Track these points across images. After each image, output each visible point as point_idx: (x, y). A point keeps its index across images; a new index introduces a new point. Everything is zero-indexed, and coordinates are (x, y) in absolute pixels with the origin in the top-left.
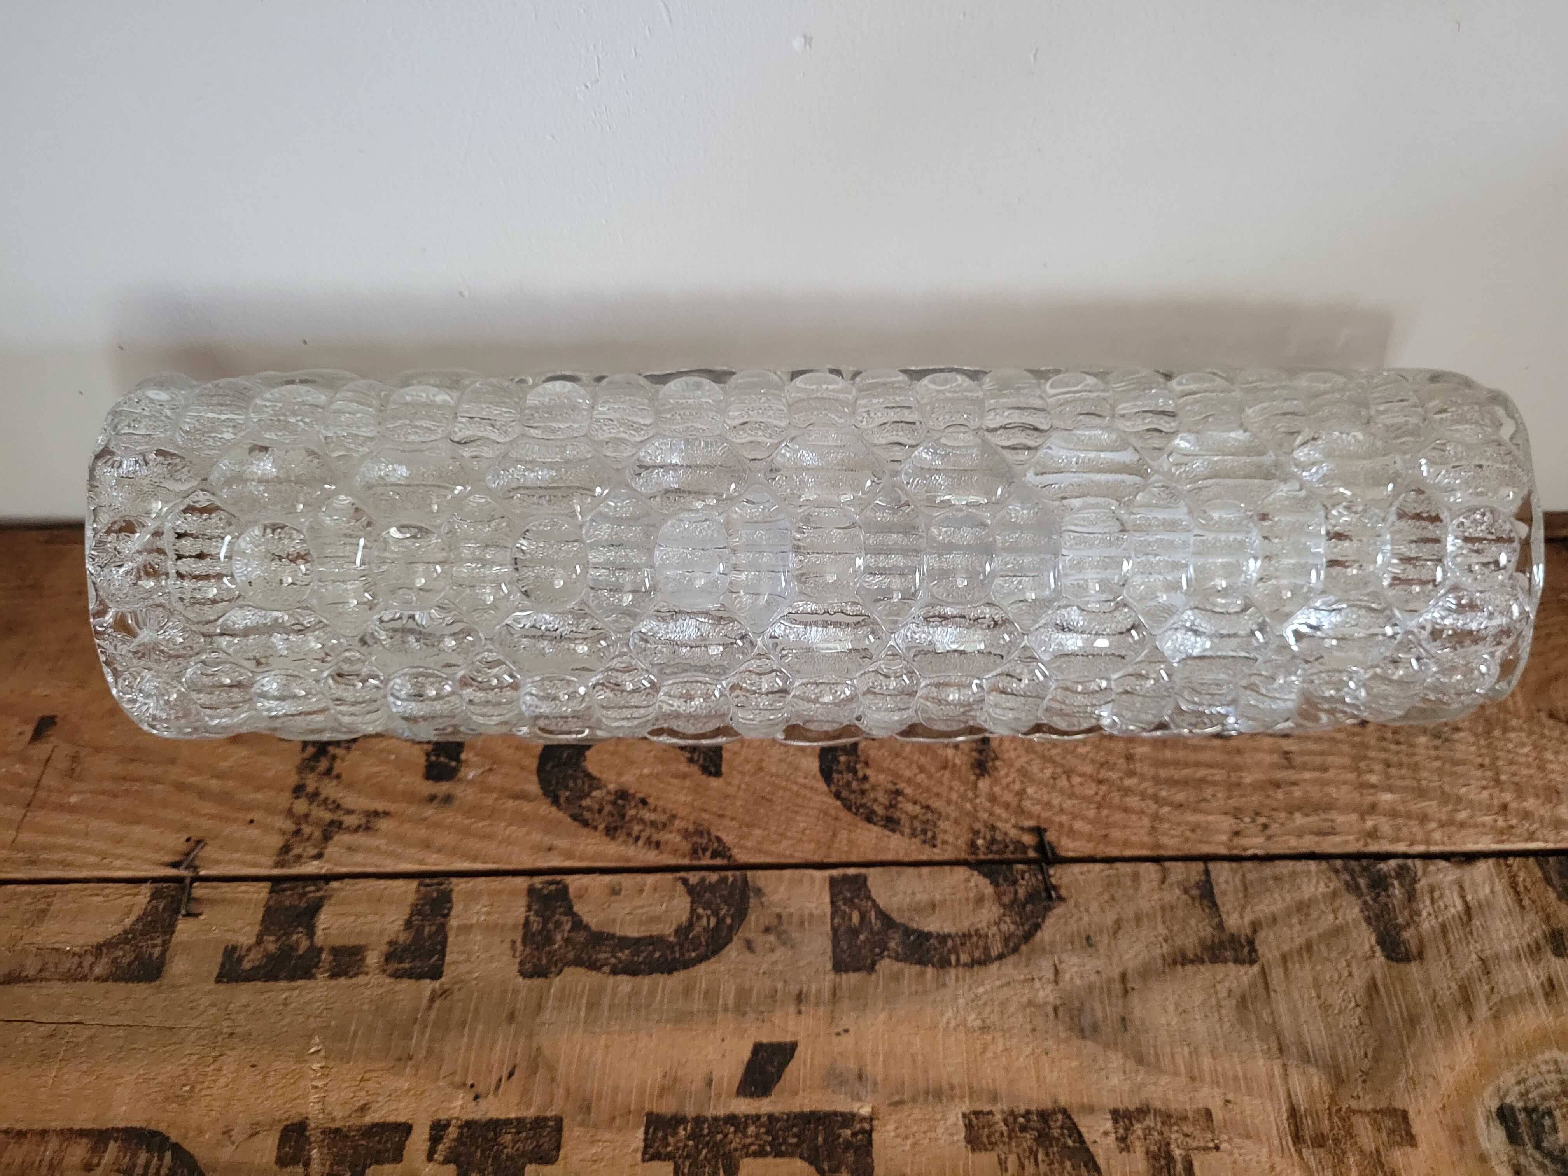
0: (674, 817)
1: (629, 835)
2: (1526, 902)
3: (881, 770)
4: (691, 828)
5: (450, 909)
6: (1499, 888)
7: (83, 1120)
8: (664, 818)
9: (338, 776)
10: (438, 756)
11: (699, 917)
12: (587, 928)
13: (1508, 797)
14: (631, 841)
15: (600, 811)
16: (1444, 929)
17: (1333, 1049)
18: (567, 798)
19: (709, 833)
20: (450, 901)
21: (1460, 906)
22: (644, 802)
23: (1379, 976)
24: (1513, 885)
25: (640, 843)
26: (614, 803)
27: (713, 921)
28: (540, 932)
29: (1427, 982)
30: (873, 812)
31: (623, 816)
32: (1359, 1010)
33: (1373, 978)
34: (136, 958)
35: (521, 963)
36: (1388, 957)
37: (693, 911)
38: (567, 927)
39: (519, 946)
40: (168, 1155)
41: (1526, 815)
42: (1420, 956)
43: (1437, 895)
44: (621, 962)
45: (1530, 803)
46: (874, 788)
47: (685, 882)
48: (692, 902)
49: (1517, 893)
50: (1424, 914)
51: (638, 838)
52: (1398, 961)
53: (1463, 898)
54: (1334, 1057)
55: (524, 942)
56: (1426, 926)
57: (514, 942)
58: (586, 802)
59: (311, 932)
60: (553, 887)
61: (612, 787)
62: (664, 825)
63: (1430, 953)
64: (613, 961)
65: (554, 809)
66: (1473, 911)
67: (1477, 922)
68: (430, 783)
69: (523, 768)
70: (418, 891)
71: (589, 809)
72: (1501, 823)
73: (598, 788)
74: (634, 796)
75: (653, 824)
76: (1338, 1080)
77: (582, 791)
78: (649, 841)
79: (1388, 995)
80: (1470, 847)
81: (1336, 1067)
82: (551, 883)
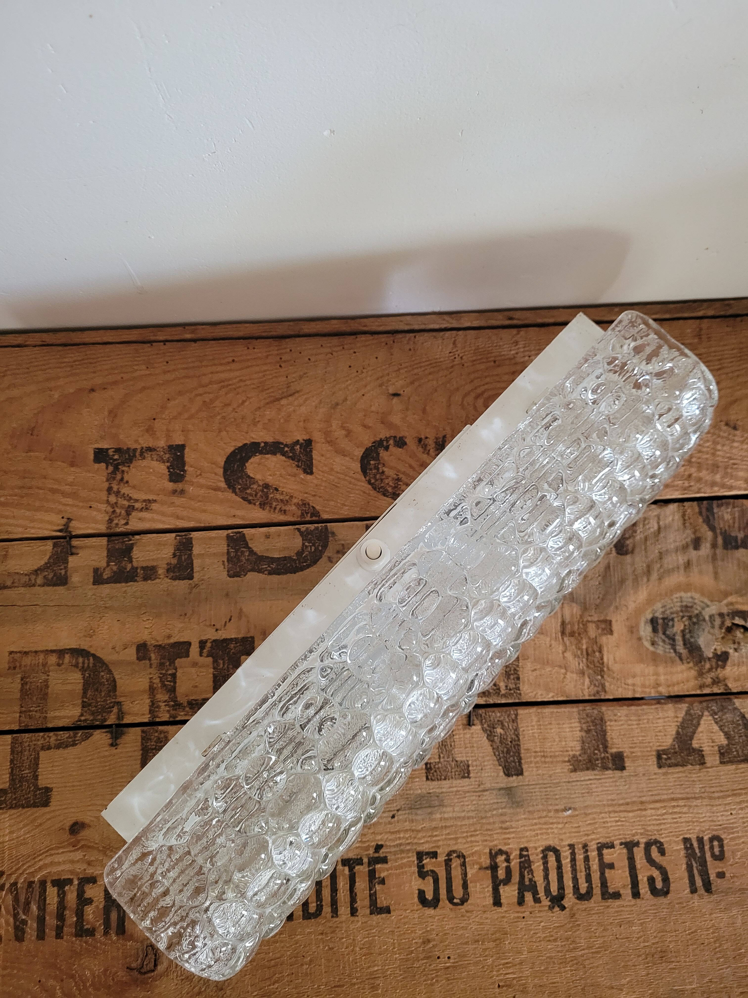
0: (292, 497)
1: (271, 507)
2: (687, 524)
3: (391, 468)
4: (300, 503)
5: (192, 547)
6: (677, 517)
7: (51, 646)
8: (287, 498)
9: (127, 482)
10: (173, 469)
11: (307, 547)
12: (255, 554)
13: (693, 470)
14: (272, 510)
15: (256, 495)
16: (646, 539)
17: (585, 595)
18: (239, 489)
19: (309, 504)
20: (192, 543)
21: (656, 527)
22: (276, 489)
23: (611, 562)
24: (684, 516)
25: (277, 511)
26: (263, 491)
27: (313, 548)
28: (235, 557)
29: (633, 564)
30: (387, 491)
31: (267, 497)
32: (600, 578)
33: (609, 563)
34: (54, 576)
35: (228, 571)
36: (618, 553)
37: (303, 544)
38: (247, 554)
39: (226, 563)
40: (91, 659)
41: (699, 480)
42: (632, 552)
43: (646, 522)
44: (272, 569)
45: (704, 474)
46: (387, 477)
47: (299, 530)
48: (303, 540)
49: (684, 520)
50: (638, 532)
51: (275, 508)
52: (621, 554)
53: (658, 523)
54: (585, 599)
55: (228, 561)
56: (638, 538)
57: (223, 561)
58: (249, 491)
59: (130, 560)
60: (238, 535)
61: (261, 483)
62: (287, 501)
63: (637, 550)
64: (269, 568)
65: (234, 494)
66: (662, 530)
67: (662, 535)
68: (171, 484)
69: (216, 474)
70: (176, 539)
71: (251, 495)
72: (686, 484)
73: (254, 483)
74: (271, 486)
75: (282, 501)
76: (585, 608)
77: (246, 485)
78: (281, 510)
79: (614, 570)
80: (668, 497)
81: (585, 603)
82: (236, 533)
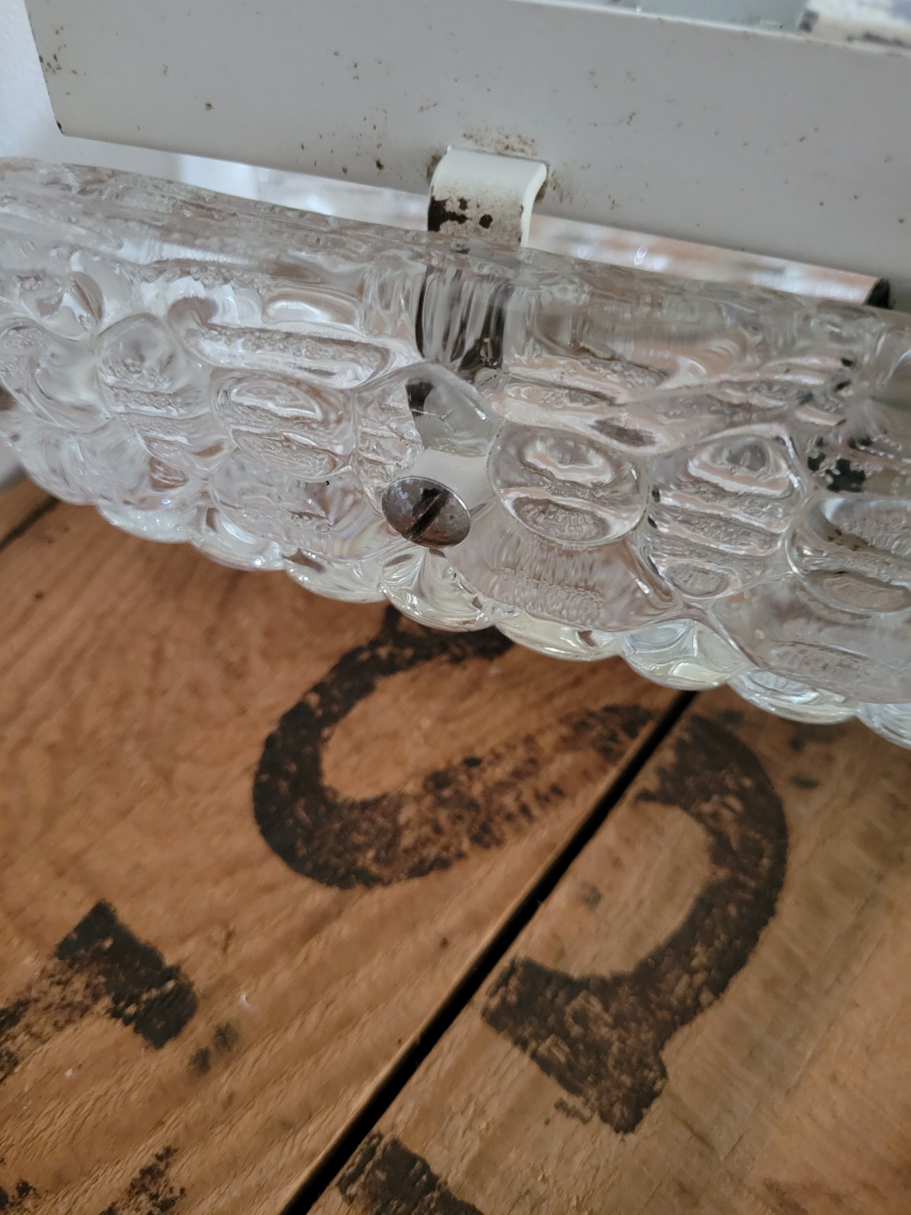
0: (529, 740)
1: (509, 817)
4: (564, 731)
5: (426, 1167)
8: (521, 752)
9: (24, 1189)
10: (133, 999)
11: (715, 816)
12: (618, 980)
14: (523, 821)
15: (438, 830)
18: (377, 859)
19: (591, 714)
20: (413, 1159)
22: (472, 762)
25: (536, 811)
26: (441, 802)
27: (734, 802)
28: (575, 1052)
31: (473, 805)
35: (605, 1117)
37: (699, 817)
38: (596, 1006)
39: (574, 1102)
44: (708, 969)
47: (646, 796)
48: (686, 808)
51: (525, 810)
55: (574, 1090)
57: (560, 1105)
58: (407, 840)
60: (514, 982)
61: (412, 787)
62: (532, 761)
64: (699, 978)
65: (379, 892)
68: (169, 1048)
69: (269, 889)
70: (350, 1200)
71: (424, 842)
73: (398, 807)
74: (450, 768)
75: (518, 774)
77: (382, 832)
78: (543, 799)
82: (504, 981)
